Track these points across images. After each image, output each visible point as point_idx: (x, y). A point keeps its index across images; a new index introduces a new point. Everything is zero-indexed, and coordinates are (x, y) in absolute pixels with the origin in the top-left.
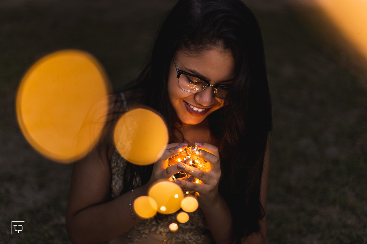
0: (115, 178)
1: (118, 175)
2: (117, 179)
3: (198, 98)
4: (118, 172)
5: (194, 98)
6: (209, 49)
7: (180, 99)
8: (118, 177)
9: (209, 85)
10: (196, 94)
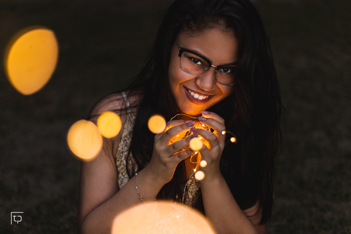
0: (120, 177)
1: (122, 173)
2: (122, 177)
3: (198, 82)
4: (123, 171)
5: (195, 82)
6: (211, 27)
7: (181, 85)
8: (123, 176)
9: (210, 66)
10: (196, 79)
